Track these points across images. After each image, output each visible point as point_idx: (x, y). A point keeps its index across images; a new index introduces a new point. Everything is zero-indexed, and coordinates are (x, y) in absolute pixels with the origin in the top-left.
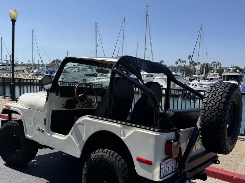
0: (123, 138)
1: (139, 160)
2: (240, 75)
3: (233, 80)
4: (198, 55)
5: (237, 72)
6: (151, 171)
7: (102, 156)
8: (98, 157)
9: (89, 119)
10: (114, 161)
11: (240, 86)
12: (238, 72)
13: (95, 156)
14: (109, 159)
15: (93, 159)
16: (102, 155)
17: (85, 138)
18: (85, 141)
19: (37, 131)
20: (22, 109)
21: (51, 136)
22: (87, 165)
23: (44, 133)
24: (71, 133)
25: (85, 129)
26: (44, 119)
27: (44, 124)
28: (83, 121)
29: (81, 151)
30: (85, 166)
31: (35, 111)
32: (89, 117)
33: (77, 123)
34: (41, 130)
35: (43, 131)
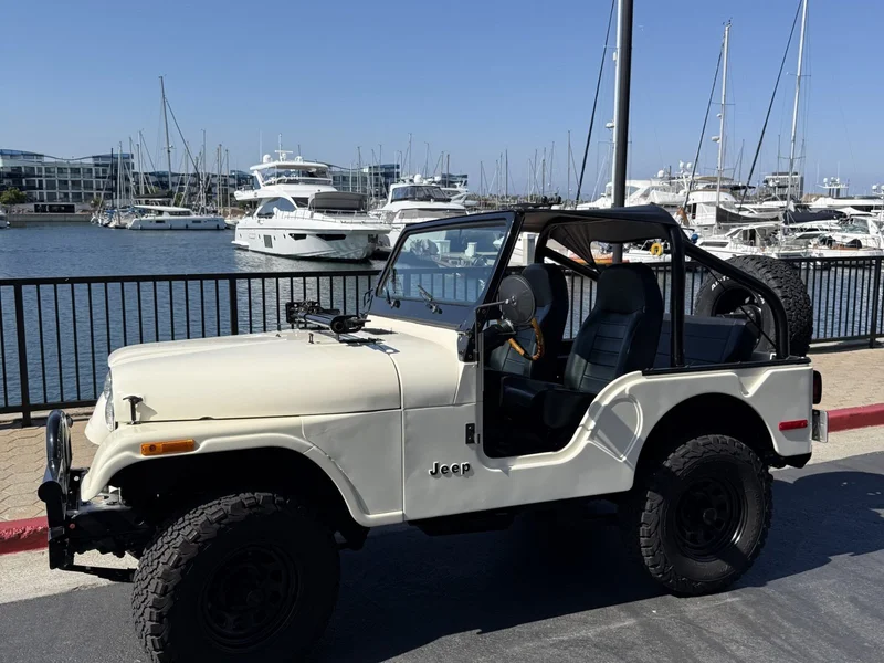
0: (745, 397)
1: (785, 427)
7: (705, 456)
8: (693, 461)
9: (644, 380)
10: (734, 453)
13: (685, 464)
15: (679, 473)
16: (705, 452)
17: (640, 431)
18: (644, 439)
19: (432, 479)
20: (310, 428)
21: (506, 471)
22: (662, 495)
23: (472, 474)
24: (588, 434)
25: (639, 408)
26: (468, 426)
27: (468, 442)
28: (632, 389)
29: (634, 467)
30: (653, 500)
31: (406, 414)
32: (644, 374)
33: (606, 402)
34: (455, 468)
35: (467, 468)
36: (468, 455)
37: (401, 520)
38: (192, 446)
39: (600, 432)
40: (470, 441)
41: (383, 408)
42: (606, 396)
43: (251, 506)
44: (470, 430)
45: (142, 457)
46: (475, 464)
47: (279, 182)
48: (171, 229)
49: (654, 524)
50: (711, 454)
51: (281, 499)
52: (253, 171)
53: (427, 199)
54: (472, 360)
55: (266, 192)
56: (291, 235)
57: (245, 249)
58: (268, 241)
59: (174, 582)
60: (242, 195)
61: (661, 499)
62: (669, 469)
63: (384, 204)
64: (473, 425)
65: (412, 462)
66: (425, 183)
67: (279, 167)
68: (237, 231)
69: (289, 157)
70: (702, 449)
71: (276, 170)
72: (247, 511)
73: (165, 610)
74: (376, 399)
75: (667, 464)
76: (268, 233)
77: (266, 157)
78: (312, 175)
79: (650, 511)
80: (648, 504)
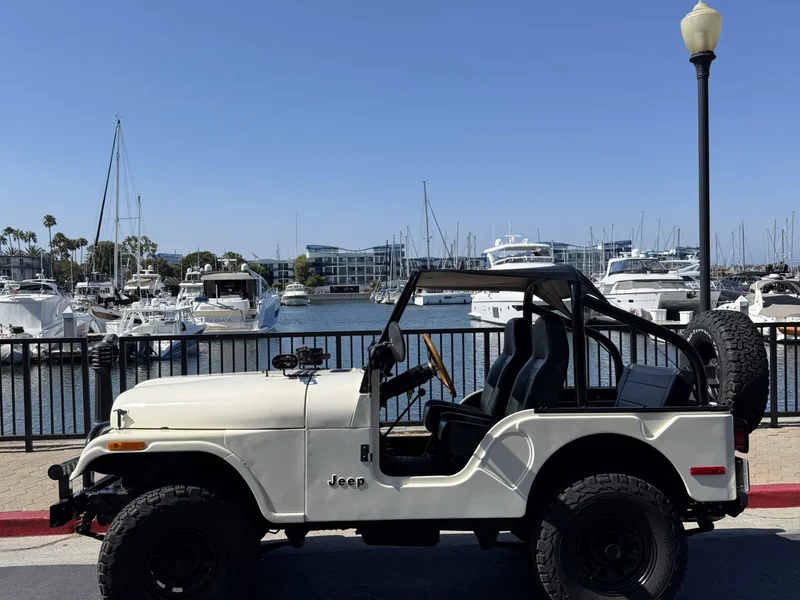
0: (649, 440)
1: (696, 472)
2: (250, 278)
3: (232, 293)
4: (118, 220)
5: (242, 269)
6: (725, 485)
7: (602, 492)
8: (588, 496)
9: (537, 417)
10: (636, 493)
11: (258, 310)
12: (246, 271)
13: (580, 498)
14: (621, 491)
15: (572, 507)
16: (602, 489)
17: (532, 462)
18: (536, 472)
19: (331, 489)
20: (230, 439)
21: (398, 489)
22: (555, 525)
23: (367, 487)
24: (479, 462)
25: (530, 442)
26: (362, 446)
27: (363, 460)
28: (521, 425)
29: (526, 498)
30: (547, 529)
31: (309, 433)
32: (536, 412)
33: (497, 435)
34: (351, 482)
35: (362, 482)
36: (362, 471)
37: (302, 521)
38: (142, 445)
39: (490, 462)
40: (364, 459)
41: (289, 427)
42: (497, 431)
43: (180, 496)
44: (365, 450)
45: (108, 451)
46: (368, 478)
47: (508, 261)
49: (548, 552)
50: (609, 491)
51: (207, 493)
52: (485, 254)
53: (644, 271)
54: (366, 392)
56: (514, 307)
58: (496, 312)
59: (117, 545)
61: (554, 529)
62: (563, 502)
63: (603, 277)
64: (367, 446)
65: (312, 473)
66: (642, 256)
67: (507, 249)
68: (473, 305)
69: (517, 240)
70: (600, 486)
71: (504, 252)
72: (176, 499)
73: (109, 565)
74: (284, 419)
75: (562, 498)
76: (496, 305)
77: (498, 241)
78: (536, 254)
79: (545, 540)
80: (543, 531)
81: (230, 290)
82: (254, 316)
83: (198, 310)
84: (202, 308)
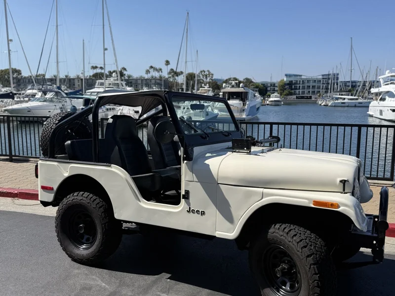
2: (244, 91)
3: (236, 98)
4: (186, 62)
5: (241, 86)
11: (246, 107)
12: (242, 87)
47: (391, 83)
48: (348, 106)
52: (380, 79)
55: (384, 88)
56: (391, 110)
57: (371, 116)
58: (381, 112)
60: (373, 90)
67: (391, 76)
68: (370, 108)
71: (390, 78)
76: (381, 108)
77: (388, 71)
81: (235, 97)
82: (244, 110)
83: (218, 106)
84: (220, 105)
